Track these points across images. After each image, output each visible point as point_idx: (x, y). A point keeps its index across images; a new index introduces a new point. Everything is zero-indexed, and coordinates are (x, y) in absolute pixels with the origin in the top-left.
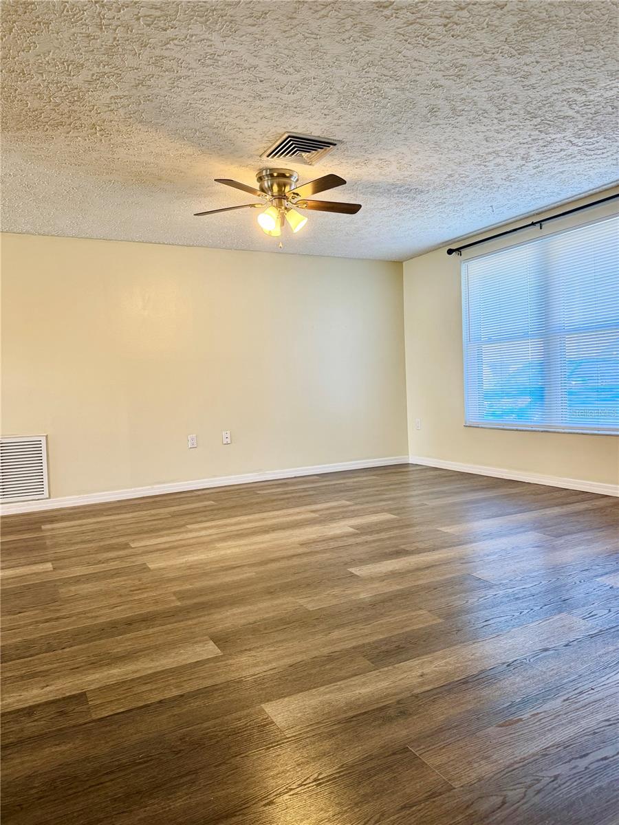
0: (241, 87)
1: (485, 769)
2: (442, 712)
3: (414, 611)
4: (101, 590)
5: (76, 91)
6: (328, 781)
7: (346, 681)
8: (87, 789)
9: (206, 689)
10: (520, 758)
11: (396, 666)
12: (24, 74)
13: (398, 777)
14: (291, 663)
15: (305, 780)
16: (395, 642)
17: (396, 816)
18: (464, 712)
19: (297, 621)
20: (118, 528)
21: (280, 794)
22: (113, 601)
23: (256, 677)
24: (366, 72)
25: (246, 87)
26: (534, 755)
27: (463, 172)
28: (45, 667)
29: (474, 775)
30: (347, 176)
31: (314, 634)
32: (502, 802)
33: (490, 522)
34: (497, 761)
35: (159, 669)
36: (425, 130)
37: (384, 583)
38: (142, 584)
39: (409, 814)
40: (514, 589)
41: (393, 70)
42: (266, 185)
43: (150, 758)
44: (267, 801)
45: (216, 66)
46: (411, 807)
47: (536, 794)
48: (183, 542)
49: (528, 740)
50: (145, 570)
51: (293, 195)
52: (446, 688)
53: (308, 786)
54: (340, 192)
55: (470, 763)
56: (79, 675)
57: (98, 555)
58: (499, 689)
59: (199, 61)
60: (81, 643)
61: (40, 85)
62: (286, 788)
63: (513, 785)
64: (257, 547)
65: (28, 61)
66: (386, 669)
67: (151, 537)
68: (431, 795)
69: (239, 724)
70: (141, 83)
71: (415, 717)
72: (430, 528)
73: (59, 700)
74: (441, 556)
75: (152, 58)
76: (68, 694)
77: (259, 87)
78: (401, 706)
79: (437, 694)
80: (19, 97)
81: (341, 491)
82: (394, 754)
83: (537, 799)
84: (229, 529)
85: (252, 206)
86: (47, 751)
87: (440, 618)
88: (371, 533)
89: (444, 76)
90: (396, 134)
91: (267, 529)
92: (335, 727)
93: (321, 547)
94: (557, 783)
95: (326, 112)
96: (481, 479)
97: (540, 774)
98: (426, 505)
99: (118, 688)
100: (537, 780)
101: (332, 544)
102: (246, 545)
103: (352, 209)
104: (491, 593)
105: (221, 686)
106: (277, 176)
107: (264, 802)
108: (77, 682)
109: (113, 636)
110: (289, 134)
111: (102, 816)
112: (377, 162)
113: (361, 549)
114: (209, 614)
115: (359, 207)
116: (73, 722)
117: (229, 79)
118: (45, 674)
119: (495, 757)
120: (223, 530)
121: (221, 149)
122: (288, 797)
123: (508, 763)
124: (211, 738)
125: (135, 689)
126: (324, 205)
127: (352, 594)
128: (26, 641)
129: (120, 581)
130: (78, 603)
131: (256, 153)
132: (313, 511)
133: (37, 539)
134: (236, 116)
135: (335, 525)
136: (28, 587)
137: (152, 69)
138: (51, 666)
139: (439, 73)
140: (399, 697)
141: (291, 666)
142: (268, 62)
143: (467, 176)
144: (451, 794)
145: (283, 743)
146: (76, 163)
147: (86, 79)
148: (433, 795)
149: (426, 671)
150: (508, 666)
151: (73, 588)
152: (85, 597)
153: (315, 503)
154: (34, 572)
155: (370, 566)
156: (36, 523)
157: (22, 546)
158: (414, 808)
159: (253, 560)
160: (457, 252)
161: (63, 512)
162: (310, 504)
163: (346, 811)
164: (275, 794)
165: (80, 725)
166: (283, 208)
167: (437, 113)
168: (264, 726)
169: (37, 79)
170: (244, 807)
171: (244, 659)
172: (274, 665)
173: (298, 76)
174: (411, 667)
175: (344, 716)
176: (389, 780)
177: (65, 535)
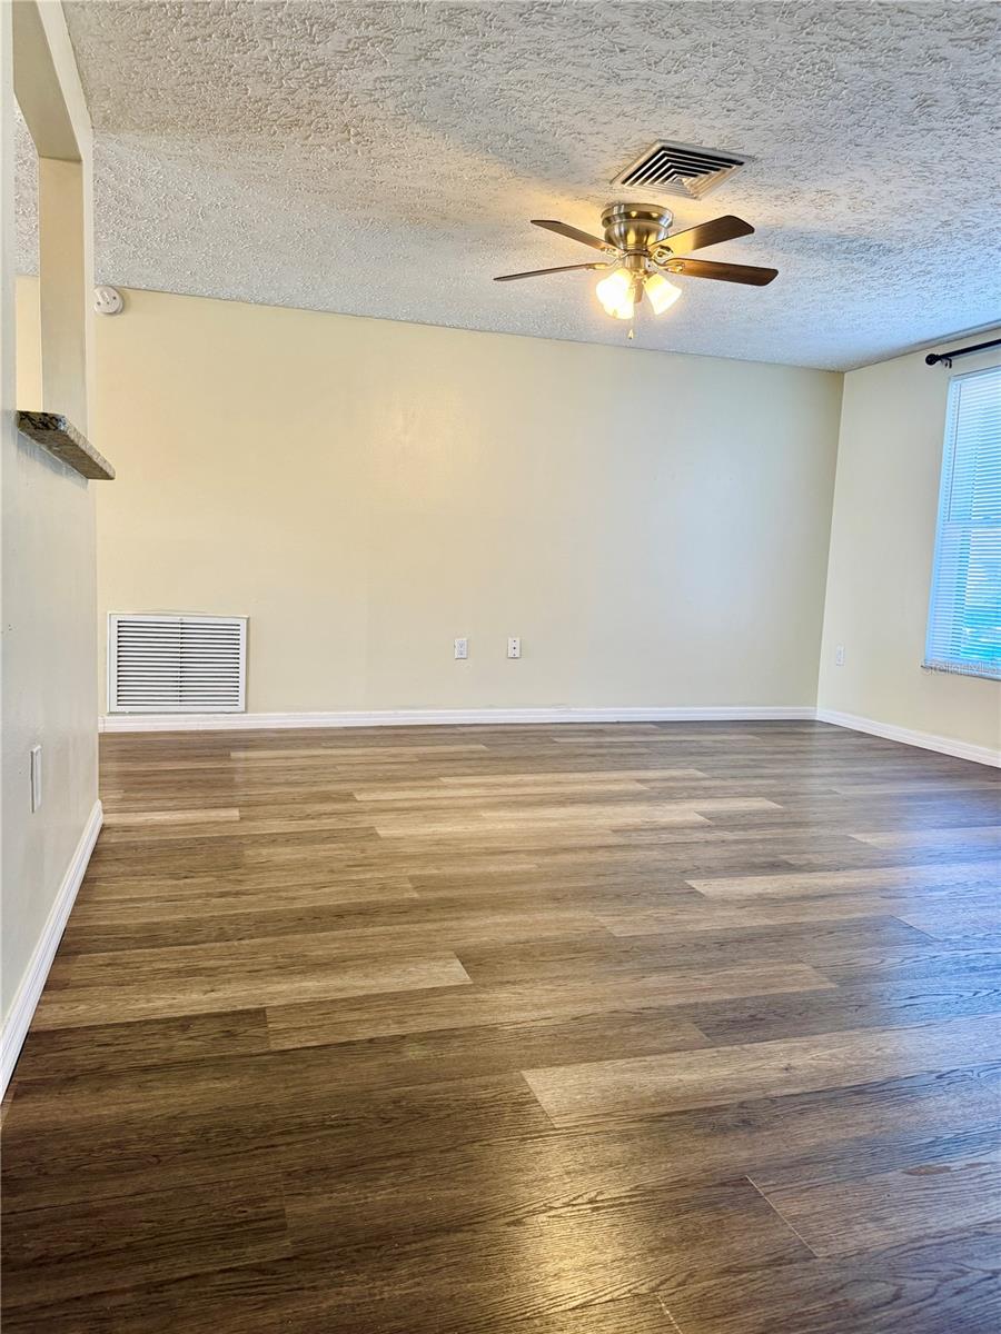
0: (586, 60)
1: (872, 1236)
2: (812, 1133)
3: (788, 963)
4: (305, 859)
5: (320, 69)
6: (611, 1207)
7: (658, 1057)
8: (252, 1150)
9: (442, 1033)
10: (935, 1230)
11: (746, 1046)
12: (244, 40)
13: (725, 1221)
14: (576, 1014)
15: (575, 1199)
16: (750, 1008)
17: (713, 1282)
18: (851, 1140)
19: (593, 950)
20: (339, 768)
21: (534, 1212)
22: (321, 878)
23: (519, 1026)
24: (808, 34)
25: (595, 61)
26: (962, 1230)
27: (971, 218)
28: (212, 963)
29: (852, 1243)
30: (757, 219)
31: (618, 974)
32: (894, 1295)
33: (946, 834)
34: (894, 1228)
35: (375, 991)
36: (907, 139)
37: (743, 912)
38: (366, 858)
39: (734, 1283)
40: (970, 952)
41: (856, 30)
42: (616, 232)
43: (346, 1122)
44: (512, 1219)
45: (548, 24)
46: (741, 1272)
47: (957, 1293)
48: (432, 803)
49: (954, 1204)
50: (371, 837)
51: (659, 249)
52: (826, 1095)
53: (578, 1208)
54: (743, 246)
55: (848, 1222)
56: (259, 982)
57: (305, 806)
58: (916, 1112)
59: (521, 16)
60: (267, 935)
61: (267, 59)
62: (545, 1205)
63: (918, 1272)
64: (545, 824)
65: (250, 18)
66: (728, 1048)
67: (385, 789)
68: (775, 1260)
69: (483, 1094)
70: (424, 54)
71: (766, 1133)
72: (837, 832)
73: (226, 1014)
74: (847, 880)
75: (443, 11)
76: (240, 1008)
77: (618, 61)
78: (745, 1111)
79: (809, 1102)
80: (234, 79)
81: (691, 754)
82: (723, 1184)
83: (957, 1301)
84: (503, 791)
85: (590, 266)
86: (203, 1085)
87: (831, 981)
88: (733, 828)
89: (951, 40)
90: (852, 147)
91: (562, 799)
92: (632, 1126)
93: (648, 838)
94: (996, 1283)
95: (731, 105)
96: (939, 760)
97: (968, 1263)
98: (836, 793)
99: (311, 1010)
100: (961, 1271)
101: (666, 837)
102: (527, 820)
103: (760, 277)
104: (928, 952)
105: (464, 1032)
106: (638, 217)
107: (507, 1220)
108: (254, 992)
109: (314, 931)
110: (663, 144)
111: (268, 1193)
112: (813, 196)
113: (712, 852)
114: (458, 918)
115: (774, 273)
116: (242, 1050)
117: (569, 47)
118: (211, 972)
119: (893, 1220)
120: (495, 792)
121: (546, 169)
122: (545, 1219)
123: (914, 1235)
124: (439, 1108)
125: (336, 1015)
126: (711, 268)
127: (689, 922)
128: (189, 920)
129: (335, 850)
130: (267, 874)
131: (603, 176)
132: (639, 781)
133: (222, 771)
134: (575, 111)
135: (673, 807)
136: (202, 842)
137: (441, 31)
138: (219, 963)
139: (941, 34)
140: (745, 1097)
141: (577, 1018)
142: (637, 17)
143: (977, 225)
144: (809, 1264)
145: (548, 1136)
146: (316, 188)
147: (339, 49)
148: (778, 1261)
149: (795, 1062)
150: (938, 1078)
151: (264, 851)
152: (281, 867)
153: (646, 768)
154: (213, 819)
155: (724, 881)
156: (225, 747)
157: (200, 780)
158: (744, 1275)
159: (533, 845)
160: (945, 361)
161: (264, 735)
162: (638, 769)
163: (633, 1258)
164: (526, 1209)
165: (252, 1056)
166: (641, 271)
167: (930, 109)
168: (522, 1104)
169: (264, 49)
170: (476, 1220)
171: (503, 995)
172: (549, 1012)
173: (686, 42)
174: (770, 1053)
175: (651, 1111)
176: (709, 1224)
177: (263, 771)
